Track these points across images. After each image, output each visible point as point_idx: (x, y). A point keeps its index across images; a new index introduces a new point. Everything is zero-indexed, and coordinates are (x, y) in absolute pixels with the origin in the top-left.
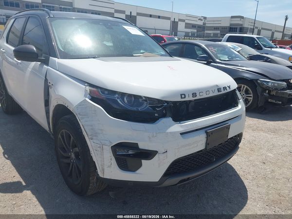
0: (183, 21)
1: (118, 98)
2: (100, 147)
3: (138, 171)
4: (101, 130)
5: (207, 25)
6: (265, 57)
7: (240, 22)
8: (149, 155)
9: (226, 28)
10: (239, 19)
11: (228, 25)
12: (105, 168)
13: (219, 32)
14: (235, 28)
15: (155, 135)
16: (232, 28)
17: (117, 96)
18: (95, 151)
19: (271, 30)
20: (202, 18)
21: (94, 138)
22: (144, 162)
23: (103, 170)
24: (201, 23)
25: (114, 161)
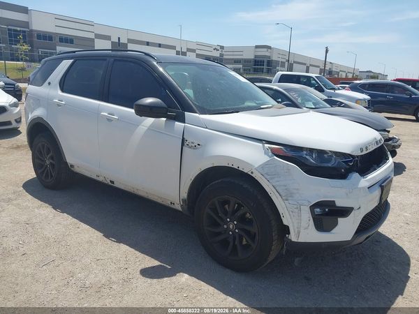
0: (193, 51)
1: (306, 155)
2: (297, 208)
3: (334, 231)
4: (297, 189)
5: (225, 57)
6: (338, 101)
7: (267, 54)
8: (345, 212)
9: (250, 61)
10: (265, 49)
11: (252, 57)
12: (302, 231)
13: (241, 66)
14: (261, 61)
15: (351, 190)
16: (258, 61)
17: (305, 152)
18: (291, 213)
19: (305, 64)
20: (219, 48)
21: (290, 198)
22: (340, 220)
23: (299, 233)
24: (217, 54)
25: (312, 222)
